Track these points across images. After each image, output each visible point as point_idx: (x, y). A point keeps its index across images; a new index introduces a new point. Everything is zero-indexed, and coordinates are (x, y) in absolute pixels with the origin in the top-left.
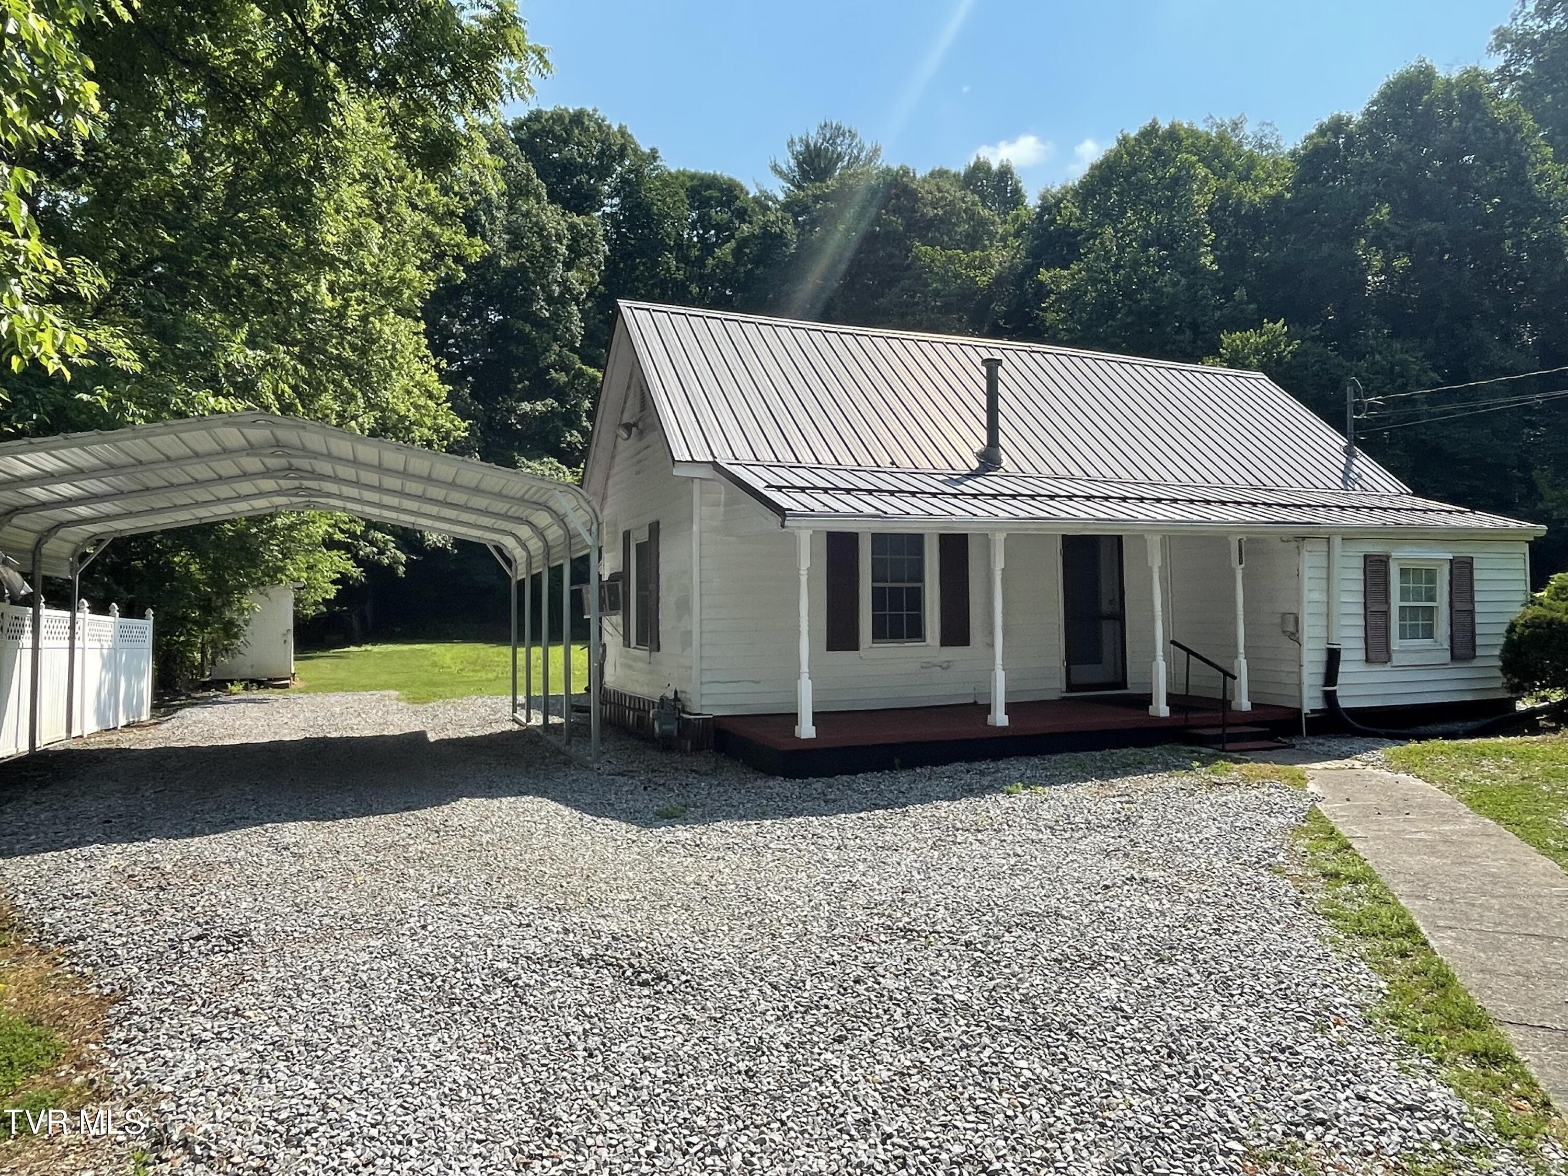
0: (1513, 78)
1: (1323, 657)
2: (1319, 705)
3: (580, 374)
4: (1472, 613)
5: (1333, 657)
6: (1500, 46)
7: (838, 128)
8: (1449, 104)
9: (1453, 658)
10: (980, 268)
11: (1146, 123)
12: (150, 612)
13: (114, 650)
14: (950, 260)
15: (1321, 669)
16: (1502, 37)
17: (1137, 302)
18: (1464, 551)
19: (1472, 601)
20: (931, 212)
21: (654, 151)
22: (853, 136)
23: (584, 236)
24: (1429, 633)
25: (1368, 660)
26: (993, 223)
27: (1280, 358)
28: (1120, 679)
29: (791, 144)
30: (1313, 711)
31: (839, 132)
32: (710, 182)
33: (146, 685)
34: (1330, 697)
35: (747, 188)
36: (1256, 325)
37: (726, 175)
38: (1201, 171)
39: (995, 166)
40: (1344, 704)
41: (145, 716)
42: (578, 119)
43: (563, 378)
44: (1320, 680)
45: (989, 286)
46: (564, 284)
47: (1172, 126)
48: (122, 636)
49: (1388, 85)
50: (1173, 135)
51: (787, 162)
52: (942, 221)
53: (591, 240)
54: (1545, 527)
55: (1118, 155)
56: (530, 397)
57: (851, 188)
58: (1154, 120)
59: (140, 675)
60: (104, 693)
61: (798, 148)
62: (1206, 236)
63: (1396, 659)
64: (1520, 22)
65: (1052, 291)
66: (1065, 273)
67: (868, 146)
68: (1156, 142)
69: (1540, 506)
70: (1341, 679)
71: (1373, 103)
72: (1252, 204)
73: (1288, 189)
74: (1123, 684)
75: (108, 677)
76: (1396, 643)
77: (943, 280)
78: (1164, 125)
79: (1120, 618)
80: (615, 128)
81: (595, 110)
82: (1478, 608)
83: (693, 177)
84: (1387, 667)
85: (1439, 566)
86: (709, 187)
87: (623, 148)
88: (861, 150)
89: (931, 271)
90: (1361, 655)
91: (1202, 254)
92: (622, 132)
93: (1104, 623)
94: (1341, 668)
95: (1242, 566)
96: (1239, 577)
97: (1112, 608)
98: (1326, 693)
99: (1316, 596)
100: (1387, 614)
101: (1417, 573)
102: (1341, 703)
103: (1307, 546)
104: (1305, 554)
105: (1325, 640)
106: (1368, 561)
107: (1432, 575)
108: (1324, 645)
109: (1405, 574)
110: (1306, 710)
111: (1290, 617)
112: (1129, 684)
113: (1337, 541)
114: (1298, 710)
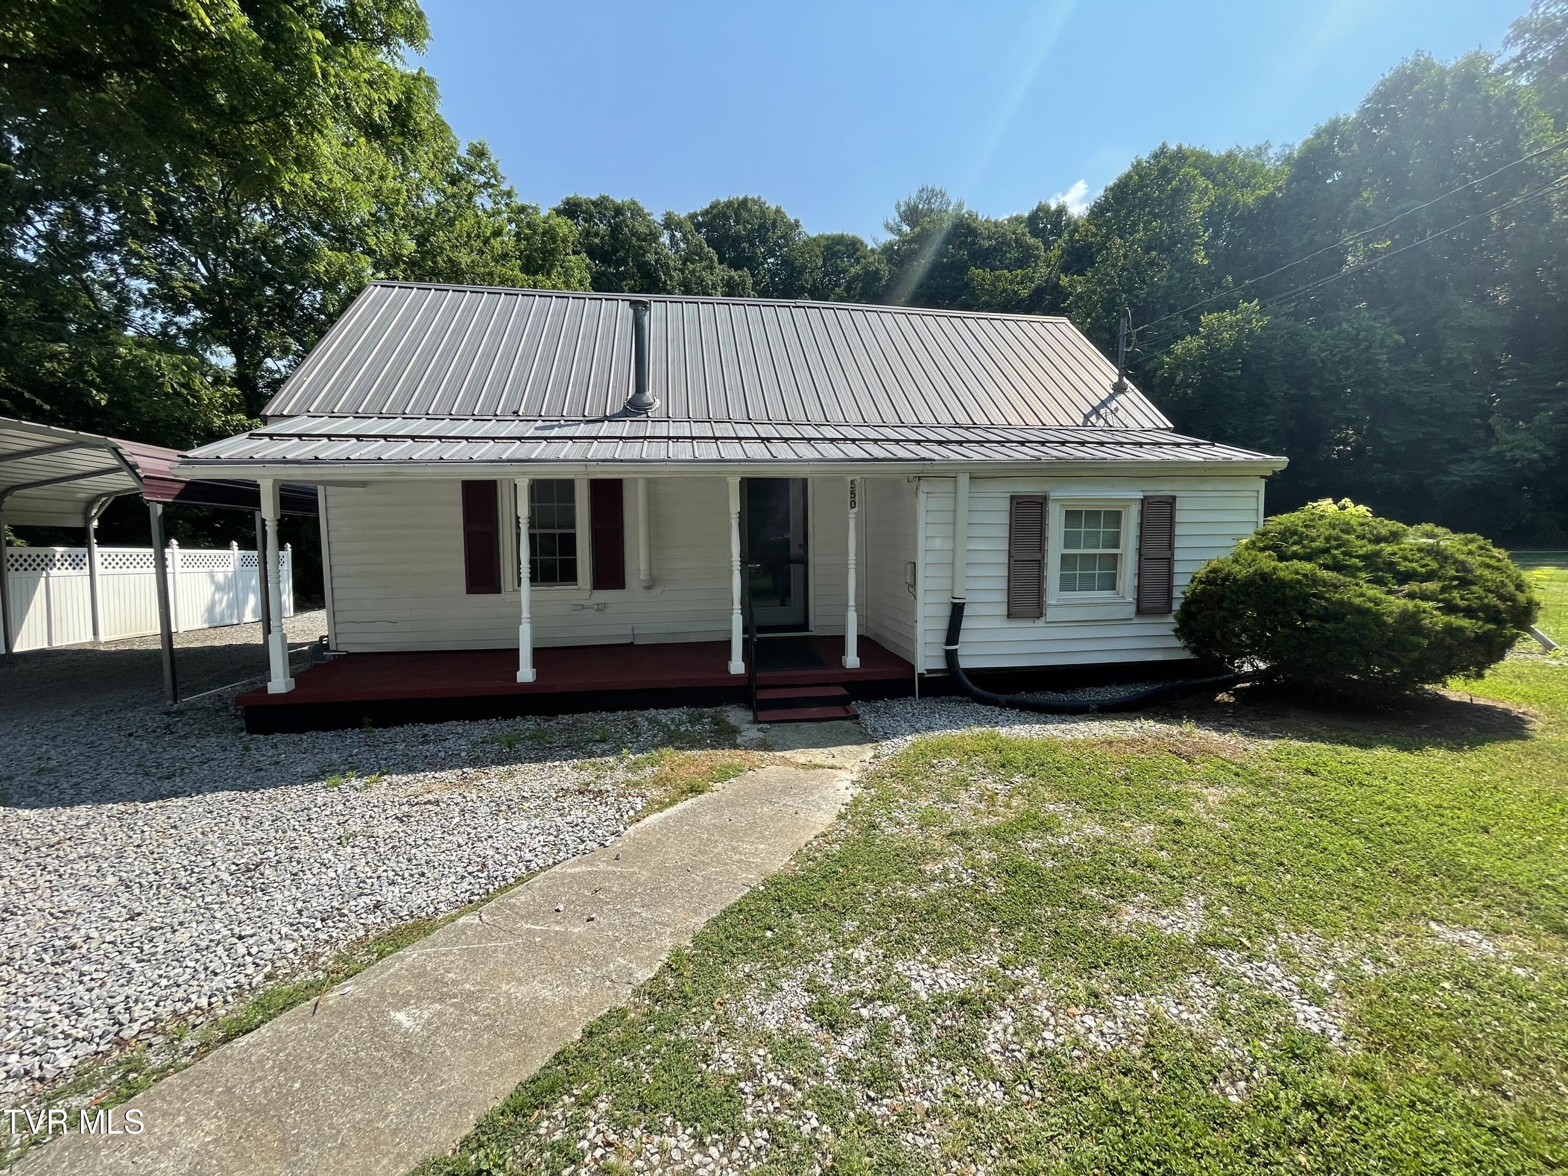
0: (1529, 65)
1: (945, 612)
2: (940, 664)
4: (1170, 561)
5: (957, 611)
6: (1518, 37)
7: (933, 191)
8: (1441, 88)
9: (1140, 612)
10: (1022, 283)
11: (1155, 147)
14: (998, 279)
15: (944, 625)
16: (1521, 28)
17: (1137, 297)
18: (1164, 489)
19: (1171, 547)
20: (986, 244)
21: (797, 221)
22: (943, 196)
23: (737, 284)
24: (1111, 583)
25: (1010, 616)
26: (1037, 248)
27: (1252, 331)
28: (801, 621)
29: (898, 206)
30: (929, 671)
31: (933, 193)
32: (840, 240)
34: (951, 657)
35: (866, 242)
36: (1232, 306)
37: (850, 234)
38: (1202, 182)
39: (1053, 207)
40: (965, 663)
42: (744, 203)
44: (941, 637)
45: (1030, 296)
47: (1180, 148)
49: (1383, 83)
50: (1180, 156)
51: (894, 217)
52: (995, 249)
54: (1285, 459)
55: (1129, 176)
57: (928, 231)
58: (1164, 144)
61: (903, 209)
62: (1199, 237)
63: (1051, 614)
64: (1541, 10)
65: (1071, 294)
66: (1081, 278)
67: (954, 202)
68: (1163, 161)
69: (1494, 449)
70: (962, 637)
71: (1368, 101)
72: (1245, 205)
73: (1279, 189)
74: (805, 627)
76: (1053, 593)
77: (989, 293)
78: (1173, 147)
79: (803, 561)
80: (774, 208)
81: (759, 197)
82: (1178, 555)
83: (828, 238)
84: (1040, 623)
85: (1125, 507)
86: (838, 244)
87: (775, 221)
88: (948, 204)
89: (983, 289)
90: (1003, 609)
91: (1195, 252)
92: (778, 211)
93: (792, 566)
94: (965, 624)
95: (856, 510)
96: (852, 523)
97: (801, 552)
98: (947, 651)
99: (937, 543)
100: (1040, 563)
101: (1093, 516)
102: (964, 663)
103: (924, 487)
104: (922, 497)
105: (949, 594)
106: (1017, 502)
107: (1115, 517)
108: (947, 599)
109: (1072, 516)
110: (920, 668)
111: (909, 567)
112: (811, 627)
113: (964, 480)
114: (912, 667)
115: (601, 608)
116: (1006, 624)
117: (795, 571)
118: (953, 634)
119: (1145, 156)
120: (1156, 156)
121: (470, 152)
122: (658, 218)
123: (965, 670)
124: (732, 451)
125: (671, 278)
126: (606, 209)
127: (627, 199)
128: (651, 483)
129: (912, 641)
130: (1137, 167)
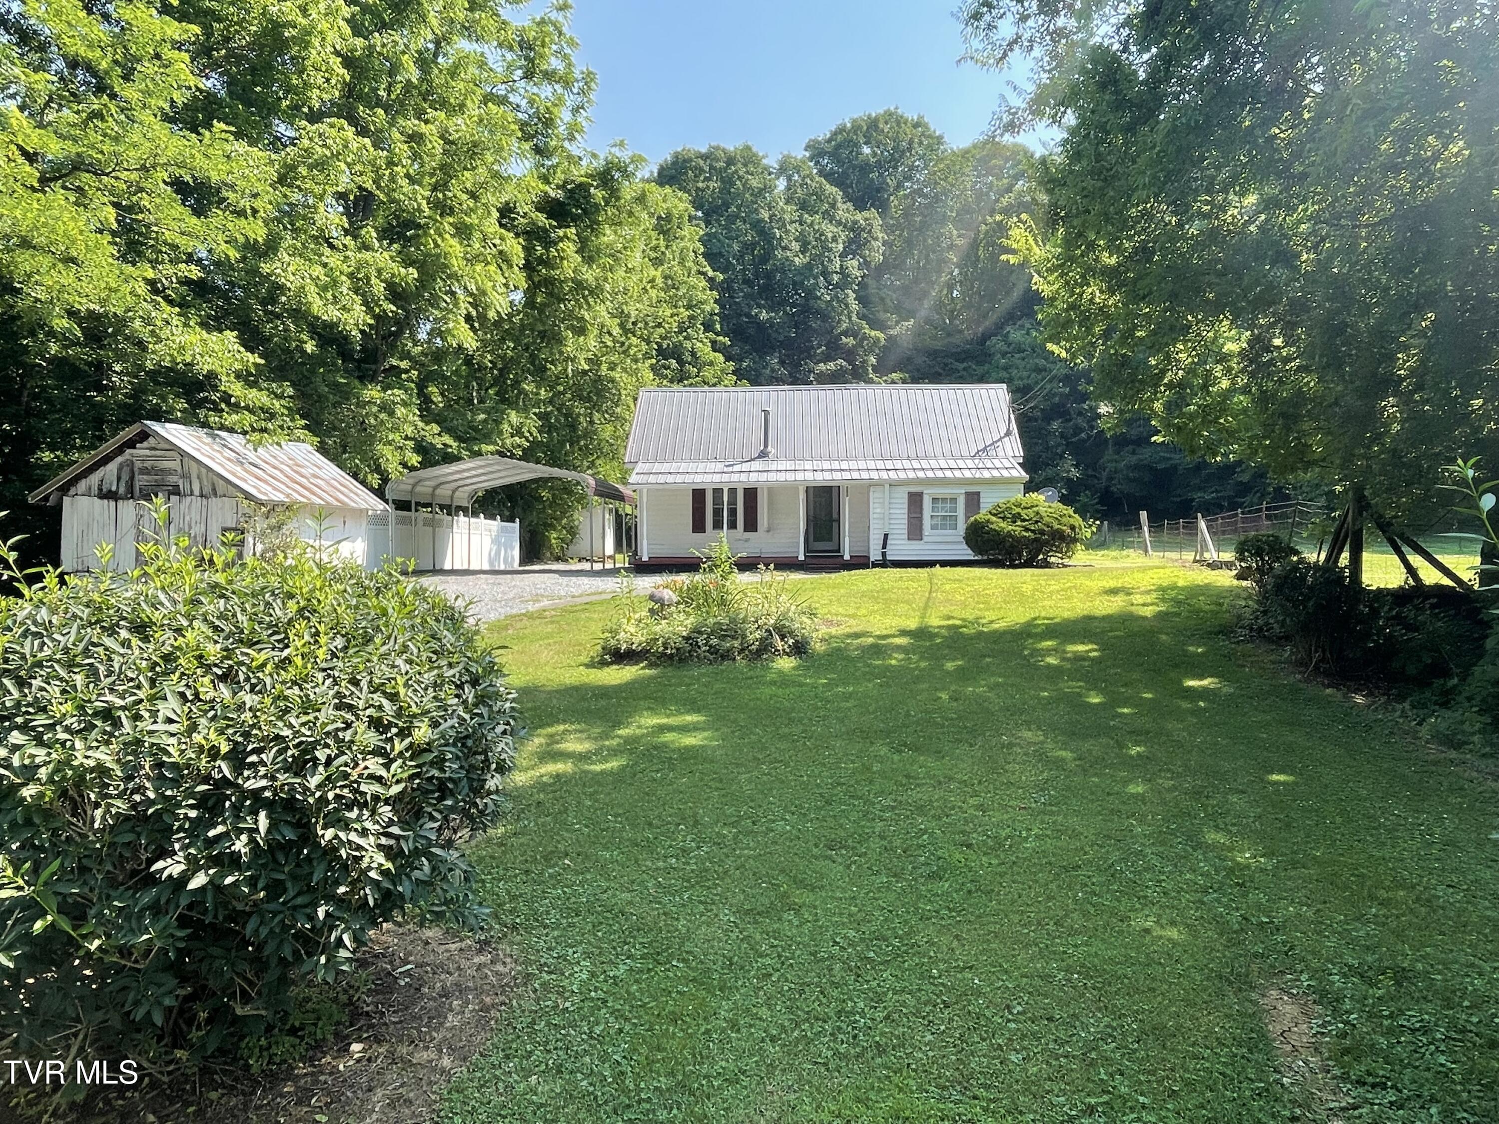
1: (881, 537)
3: (865, 337)
5: (886, 537)
12: (517, 520)
13: (497, 536)
15: (881, 542)
18: (975, 489)
21: (940, 137)
23: (864, 230)
24: (953, 527)
25: (909, 539)
28: (837, 548)
30: (876, 561)
33: (516, 553)
34: (884, 554)
35: (1032, 149)
40: (890, 557)
41: (516, 566)
43: (851, 341)
44: (880, 547)
46: (842, 271)
48: (503, 530)
53: (870, 232)
56: (827, 359)
59: (513, 549)
60: (493, 553)
63: (925, 539)
70: (888, 547)
74: (839, 551)
75: (495, 548)
76: (927, 531)
79: (838, 521)
81: (897, 108)
84: (921, 542)
85: (958, 496)
94: (889, 542)
95: (848, 498)
98: (882, 551)
99: (878, 510)
100: (920, 519)
101: (944, 500)
103: (872, 489)
104: (871, 493)
105: (883, 530)
106: (911, 495)
107: (954, 500)
108: (882, 532)
109: (935, 500)
110: (873, 556)
113: (887, 486)
114: (870, 556)
115: (747, 540)
116: (907, 542)
117: (835, 525)
118: (884, 546)
122: (772, 161)
123: (889, 560)
124: (800, 476)
125: (787, 232)
126: (718, 160)
127: (740, 144)
128: (770, 489)
129: (869, 548)
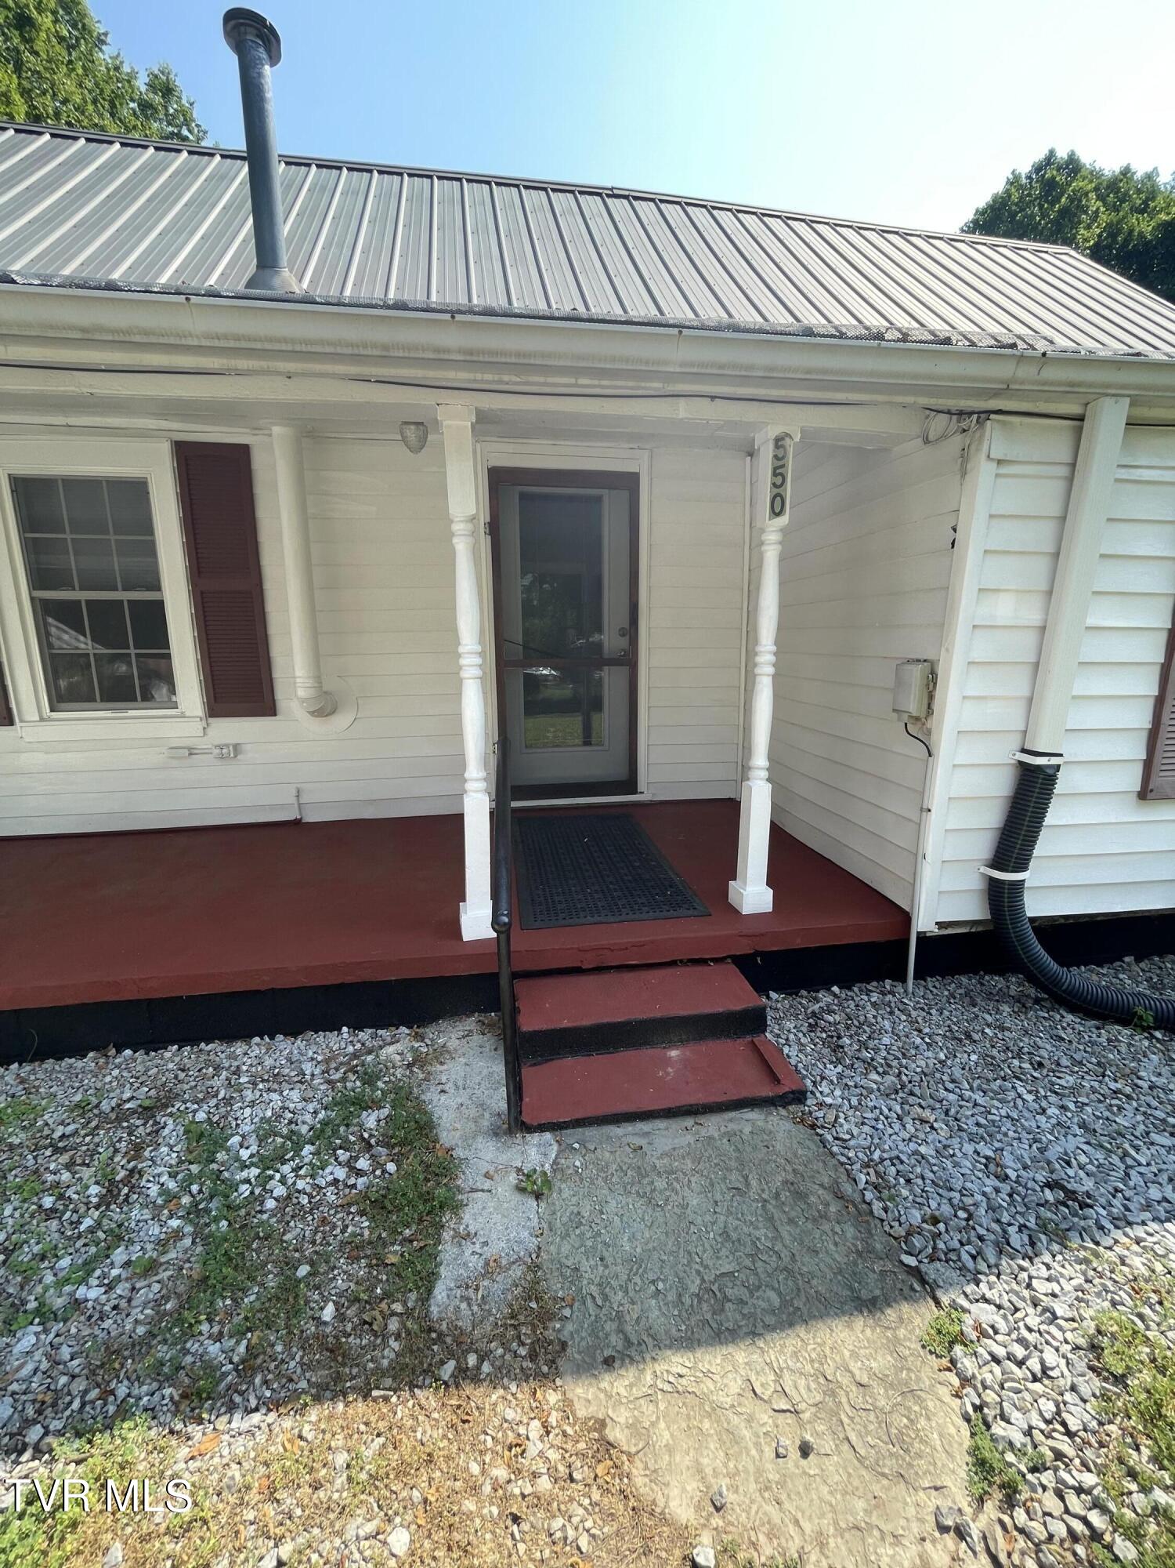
1: (1000, 786)
2: (974, 910)
11: (1040, 155)
25: (1145, 794)
34: (1004, 895)
40: (1038, 908)
44: (982, 847)
74: (630, 784)
79: (629, 660)
90: (1133, 778)
93: (605, 671)
94: (1049, 816)
95: (783, 520)
96: (771, 556)
97: (623, 643)
98: (993, 883)
99: (1005, 609)
102: (1036, 906)
103: (996, 440)
104: (984, 472)
105: (1014, 743)
108: (1007, 754)
110: (925, 922)
111: (917, 673)
112: (642, 785)
114: (906, 918)
116: (1135, 813)
118: (1016, 840)
119: (1025, 168)
120: (1038, 168)
121: (151, 86)
123: (1032, 920)
129: (915, 856)
130: (1014, 182)
